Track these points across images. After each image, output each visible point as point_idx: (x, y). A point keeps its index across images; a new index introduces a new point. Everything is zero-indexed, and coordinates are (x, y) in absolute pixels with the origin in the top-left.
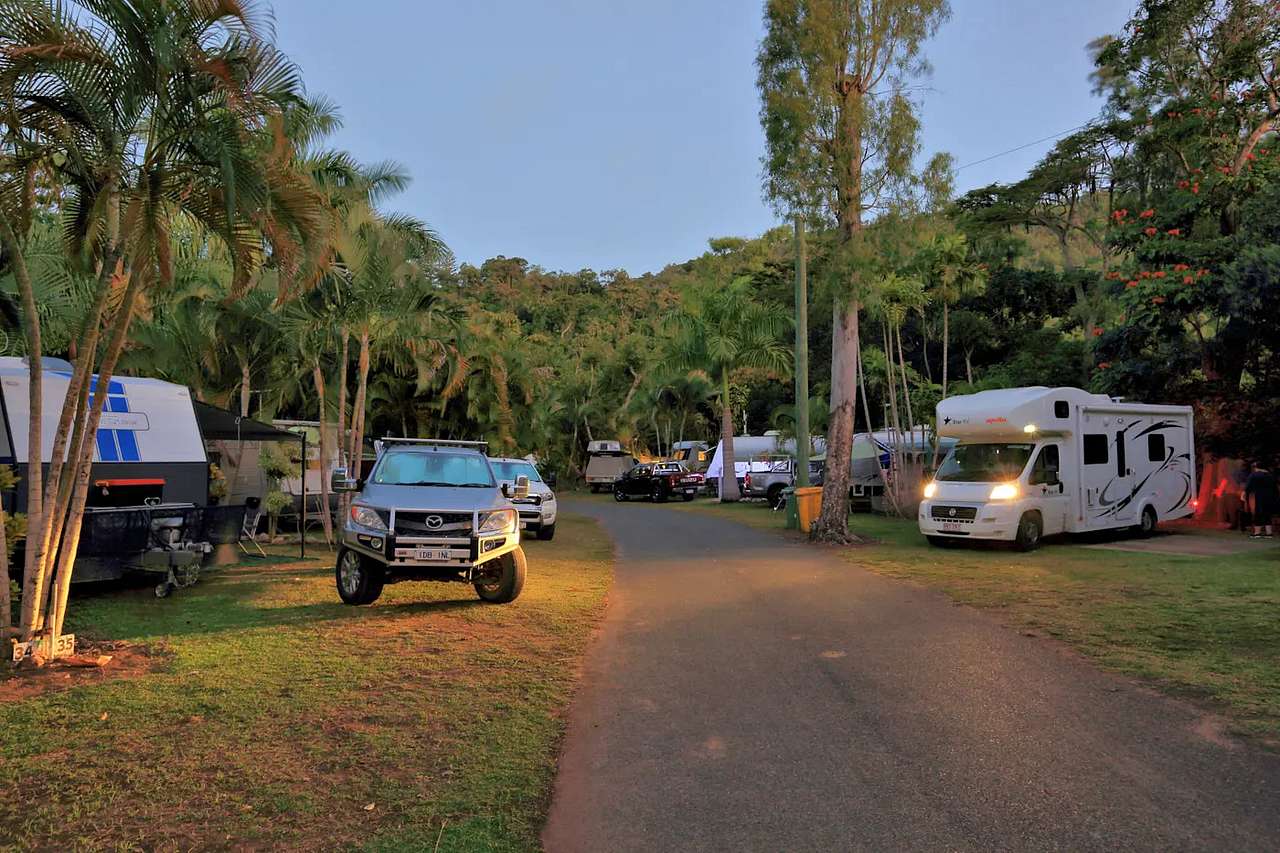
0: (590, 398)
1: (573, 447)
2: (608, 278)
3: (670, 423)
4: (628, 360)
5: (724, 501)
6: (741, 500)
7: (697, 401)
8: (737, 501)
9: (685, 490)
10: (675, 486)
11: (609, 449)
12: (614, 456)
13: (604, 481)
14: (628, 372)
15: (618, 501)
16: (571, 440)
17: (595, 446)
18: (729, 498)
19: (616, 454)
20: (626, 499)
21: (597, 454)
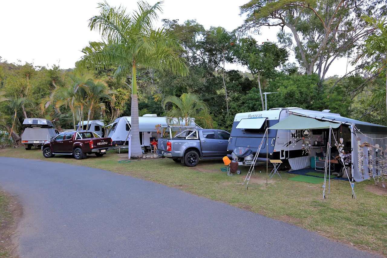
0: (26, 96)
1: (13, 123)
2: (38, 68)
3: (82, 108)
4: (51, 77)
5: (132, 158)
6: (144, 157)
7: (101, 96)
8: (142, 158)
9: (100, 150)
10: (94, 148)
11: (39, 123)
12: (42, 127)
13: (35, 142)
14: (51, 85)
15: (46, 157)
16: (12, 119)
17: (28, 121)
18: (136, 156)
19: (44, 126)
20: (53, 156)
21: (30, 126)
